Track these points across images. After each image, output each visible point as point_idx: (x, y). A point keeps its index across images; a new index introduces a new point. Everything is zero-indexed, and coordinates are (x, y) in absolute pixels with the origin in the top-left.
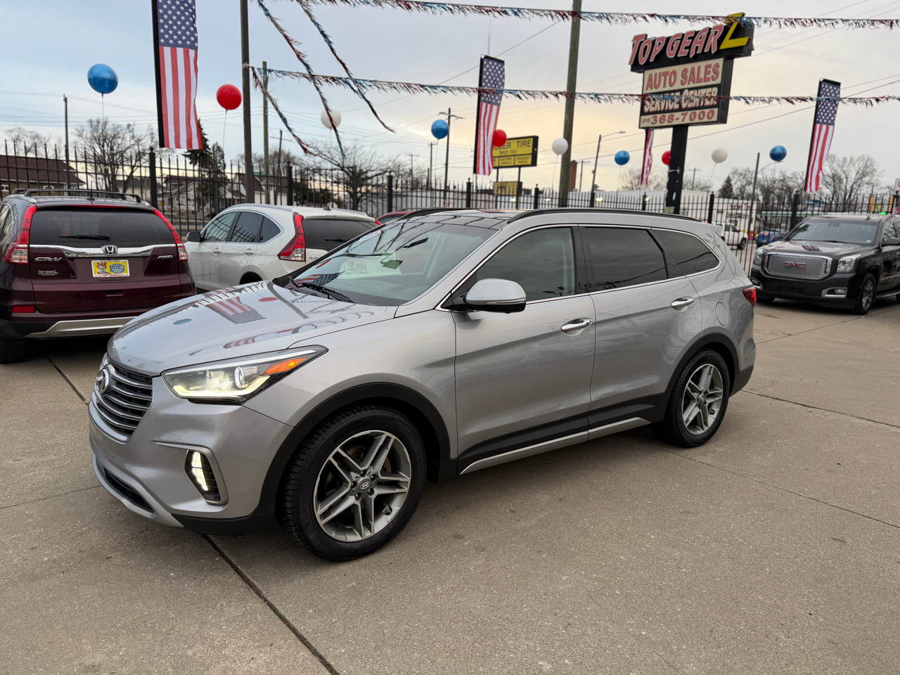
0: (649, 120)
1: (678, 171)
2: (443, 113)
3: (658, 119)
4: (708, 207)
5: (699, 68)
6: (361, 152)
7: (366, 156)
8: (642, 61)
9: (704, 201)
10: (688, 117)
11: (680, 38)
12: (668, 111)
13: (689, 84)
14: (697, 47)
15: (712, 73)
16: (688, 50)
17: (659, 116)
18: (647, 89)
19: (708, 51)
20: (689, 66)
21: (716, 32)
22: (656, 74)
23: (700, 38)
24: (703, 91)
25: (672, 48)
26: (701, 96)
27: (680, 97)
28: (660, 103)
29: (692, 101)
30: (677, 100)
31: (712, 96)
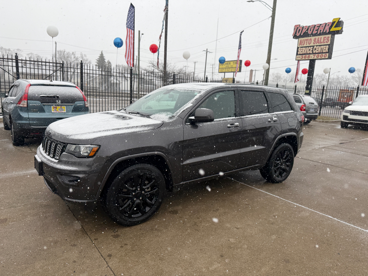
0: (300, 57)
1: (311, 77)
2: (205, 51)
3: (304, 57)
5: (321, 38)
8: (298, 35)
9: (320, 89)
10: (316, 56)
11: (314, 26)
12: (308, 54)
13: (316, 44)
14: (321, 30)
15: (326, 40)
16: (317, 31)
17: (304, 56)
18: (299, 45)
19: (325, 32)
20: (317, 37)
21: (329, 25)
22: (303, 40)
23: (322, 27)
24: (322, 47)
25: (310, 30)
26: (321, 49)
27: (313, 49)
28: (304, 51)
29: (318, 50)
30: (311, 50)
31: (326, 49)
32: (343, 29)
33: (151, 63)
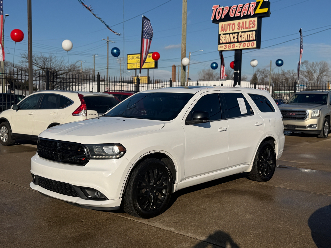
0: (223, 47)
1: (238, 72)
5: (246, 22)
6: (55, 60)
7: (57, 62)
8: (218, 18)
10: (242, 45)
11: (236, 7)
12: (232, 43)
13: (241, 29)
14: (244, 12)
15: (252, 25)
16: (240, 13)
17: (228, 45)
18: (221, 32)
19: (249, 14)
20: (241, 21)
21: (253, 5)
22: (225, 25)
23: (246, 8)
24: (248, 33)
25: (232, 12)
26: (247, 35)
27: (238, 36)
28: (228, 39)
29: (243, 38)
30: (236, 37)
31: (253, 35)
32: (271, 11)
33: (24, 56)
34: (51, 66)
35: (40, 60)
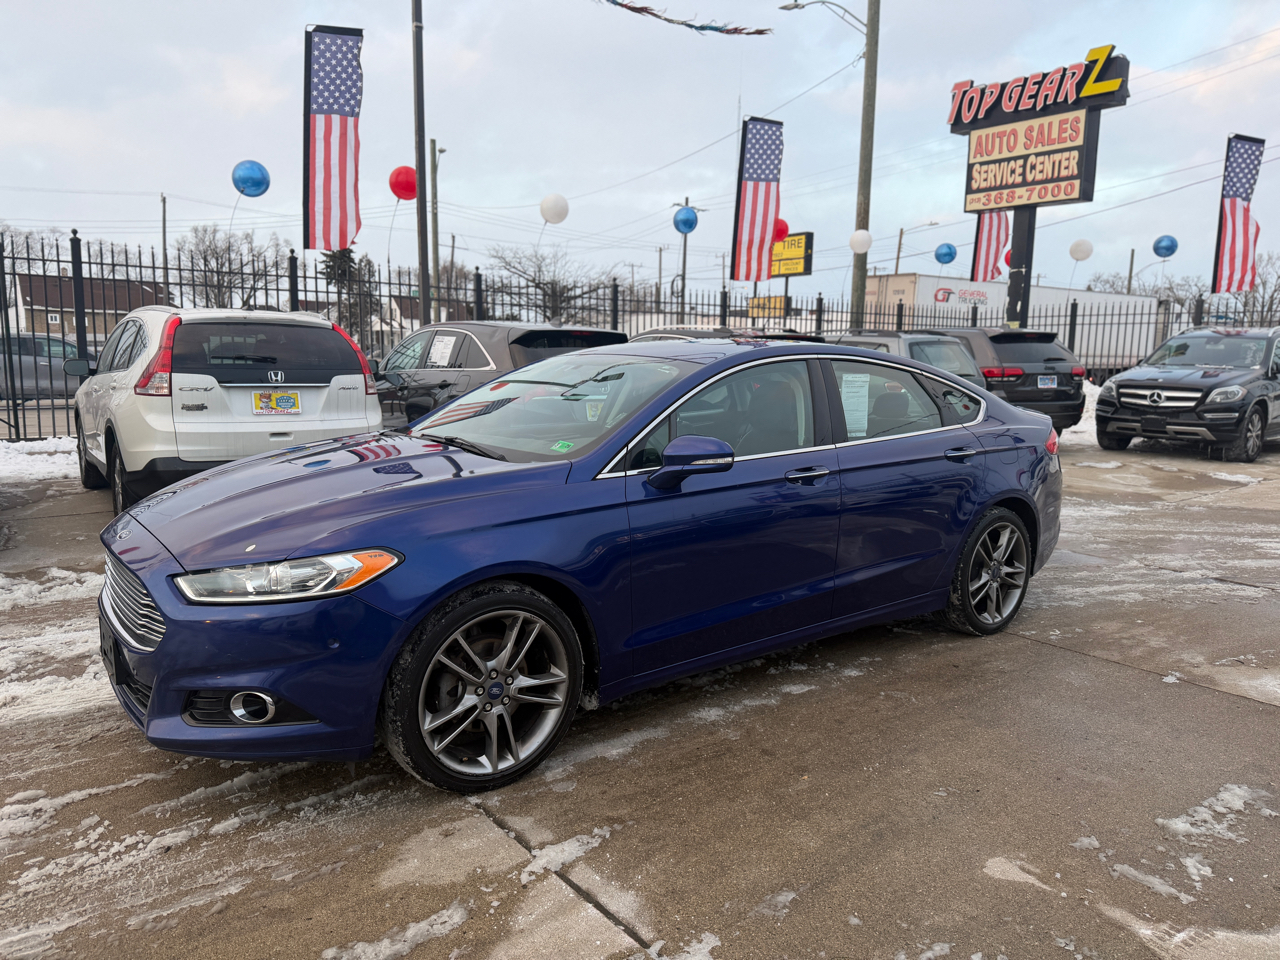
0: (979, 200)
1: (1024, 270)
3: (992, 198)
4: (1068, 322)
5: (1050, 124)
6: (564, 262)
7: (570, 267)
8: (967, 117)
9: (1063, 313)
10: (1036, 192)
11: (1021, 83)
12: (1007, 187)
13: (1036, 147)
14: (1047, 96)
15: (1070, 131)
16: (1033, 100)
17: (994, 194)
18: (975, 157)
19: (1062, 100)
20: (1035, 123)
21: (1074, 74)
22: (987, 136)
23: (1051, 83)
24: (1057, 157)
25: (1010, 98)
26: (1054, 163)
27: (1024, 166)
28: (995, 176)
29: (1041, 172)
30: (1019, 170)
31: (1071, 163)
33: (495, 254)
34: (554, 276)
35: (531, 263)
